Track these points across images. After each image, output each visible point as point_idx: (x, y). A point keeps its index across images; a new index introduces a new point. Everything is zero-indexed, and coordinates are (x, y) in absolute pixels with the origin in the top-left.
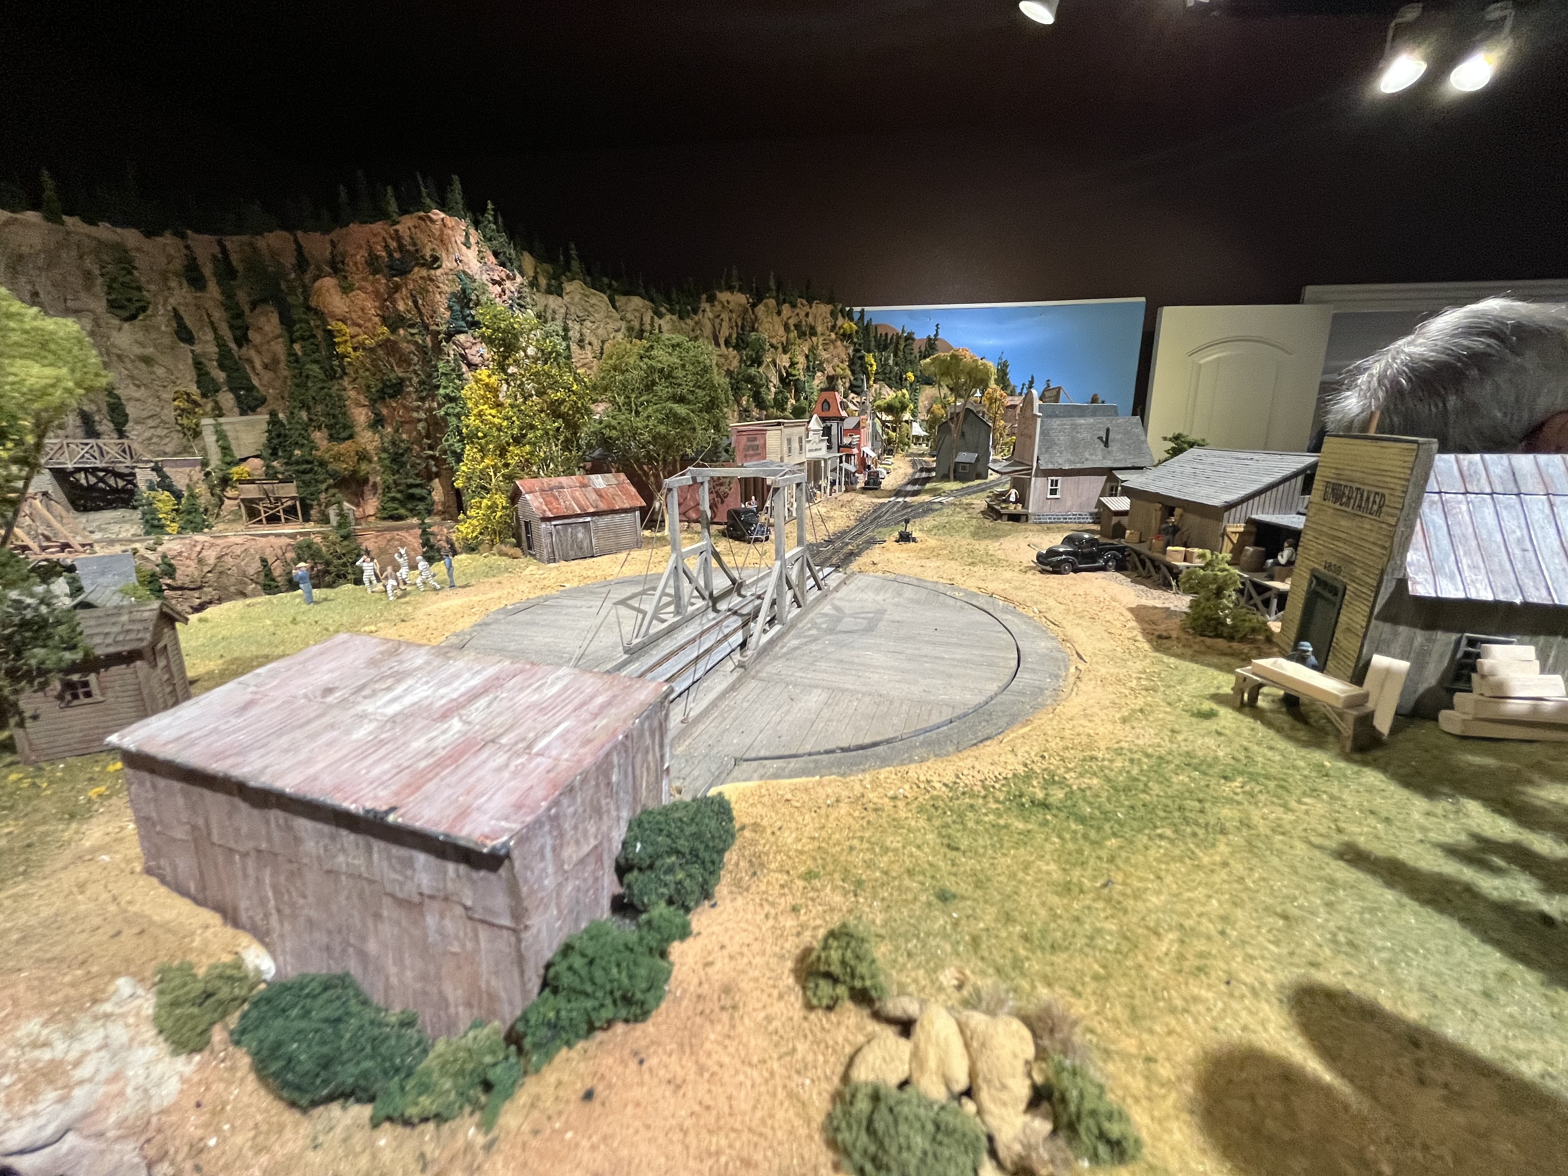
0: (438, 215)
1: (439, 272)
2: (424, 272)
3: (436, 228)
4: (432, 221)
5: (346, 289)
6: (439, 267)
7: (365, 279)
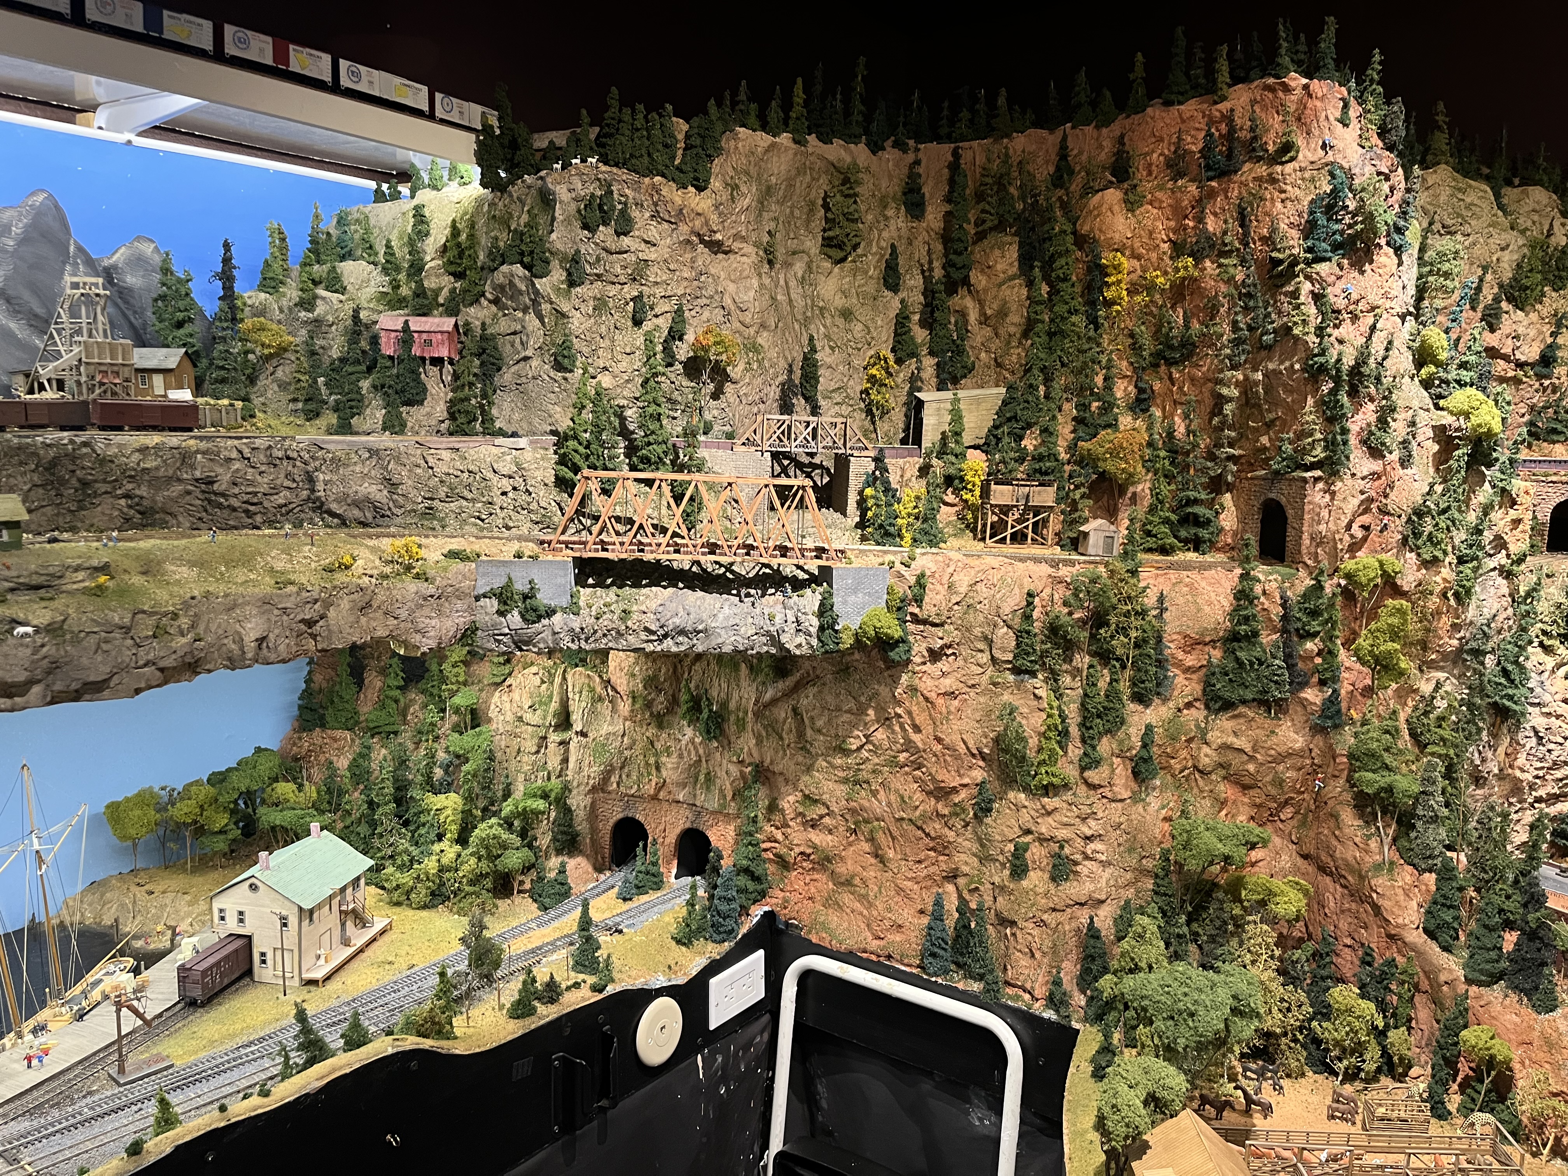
0: (1297, 80)
1: (1289, 167)
2: (1262, 170)
3: (1292, 101)
4: (1287, 89)
5: (1131, 205)
6: (1292, 159)
7: (1161, 188)
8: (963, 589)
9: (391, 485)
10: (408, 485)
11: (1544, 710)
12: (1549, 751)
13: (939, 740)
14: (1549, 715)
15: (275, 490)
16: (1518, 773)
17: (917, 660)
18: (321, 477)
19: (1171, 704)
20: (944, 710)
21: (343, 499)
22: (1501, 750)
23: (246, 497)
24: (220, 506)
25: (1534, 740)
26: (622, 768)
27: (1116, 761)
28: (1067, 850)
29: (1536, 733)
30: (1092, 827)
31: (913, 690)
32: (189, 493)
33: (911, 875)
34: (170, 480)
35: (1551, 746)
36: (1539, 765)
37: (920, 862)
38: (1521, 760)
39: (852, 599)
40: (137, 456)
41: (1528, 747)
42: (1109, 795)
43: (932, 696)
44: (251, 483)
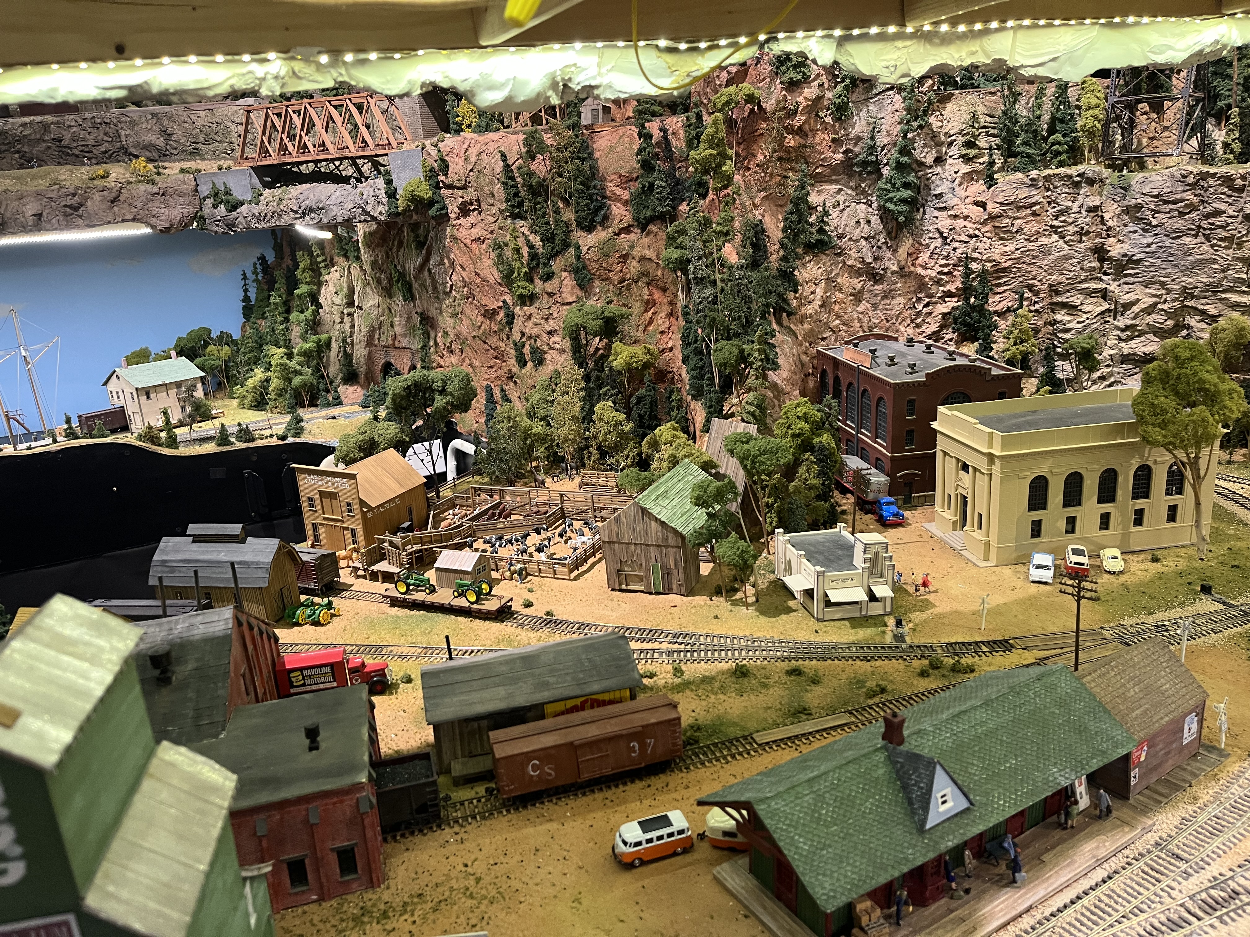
8: (473, 159)
9: (167, 135)
10: (179, 134)
11: (950, 213)
12: (954, 249)
13: (477, 274)
14: (955, 217)
15: (98, 144)
16: (920, 270)
17: (453, 216)
18: (123, 133)
19: (610, 230)
20: (477, 252)
21: (137, 145)
22: (902, 252)
23: (81, 148)
24: (68, 155)
25: (940, 240)
26: (380, 328)
27: (564, 274)
28: (539, 343)
29: (941, 234)
30: (551, 325)
31: (454, 238)
32: (49, 148)
33: (486, 376)
34: (41, 140)
35: (957, 245)
36: (944, 262)
37: (491, 367)
38: (924, 257)
39: (402, 175)
40: (21, 129)
41: (932, 247)
42: (559, 300)
43: (468, 242)
44: (84, 139)
